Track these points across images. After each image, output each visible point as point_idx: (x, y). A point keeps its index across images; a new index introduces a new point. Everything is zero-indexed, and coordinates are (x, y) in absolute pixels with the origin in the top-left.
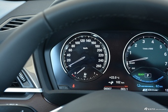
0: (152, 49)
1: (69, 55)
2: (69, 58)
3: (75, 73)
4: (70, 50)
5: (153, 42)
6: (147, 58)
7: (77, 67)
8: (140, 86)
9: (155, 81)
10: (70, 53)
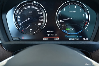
0: (75, 12)
1: (19, 17)
2: (19, 19)
3: (24, 29)
4: (20, 13)
5: (75, 7)
6: (71, 18)
7: (25, 25)
8: (67, 37)
9: (76, 33)
10: (20, 15)
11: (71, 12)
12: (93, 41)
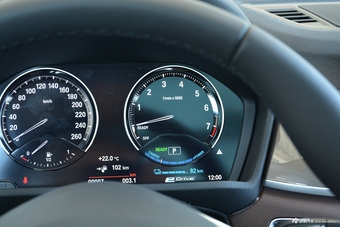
0: (181, 98)
1: (13, 117)
2: (13, 122)
3: (28, 153)
4: (16, 107)
5: (181, 84)
6: (171, 117)
7: (31, 141)
8: (160, 173)
9: (188, 161)
10: (15, 111)
11: (170, 98)
12: (239, 180)
